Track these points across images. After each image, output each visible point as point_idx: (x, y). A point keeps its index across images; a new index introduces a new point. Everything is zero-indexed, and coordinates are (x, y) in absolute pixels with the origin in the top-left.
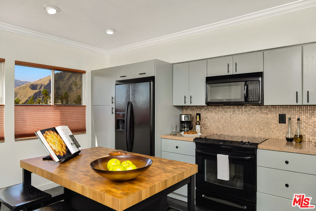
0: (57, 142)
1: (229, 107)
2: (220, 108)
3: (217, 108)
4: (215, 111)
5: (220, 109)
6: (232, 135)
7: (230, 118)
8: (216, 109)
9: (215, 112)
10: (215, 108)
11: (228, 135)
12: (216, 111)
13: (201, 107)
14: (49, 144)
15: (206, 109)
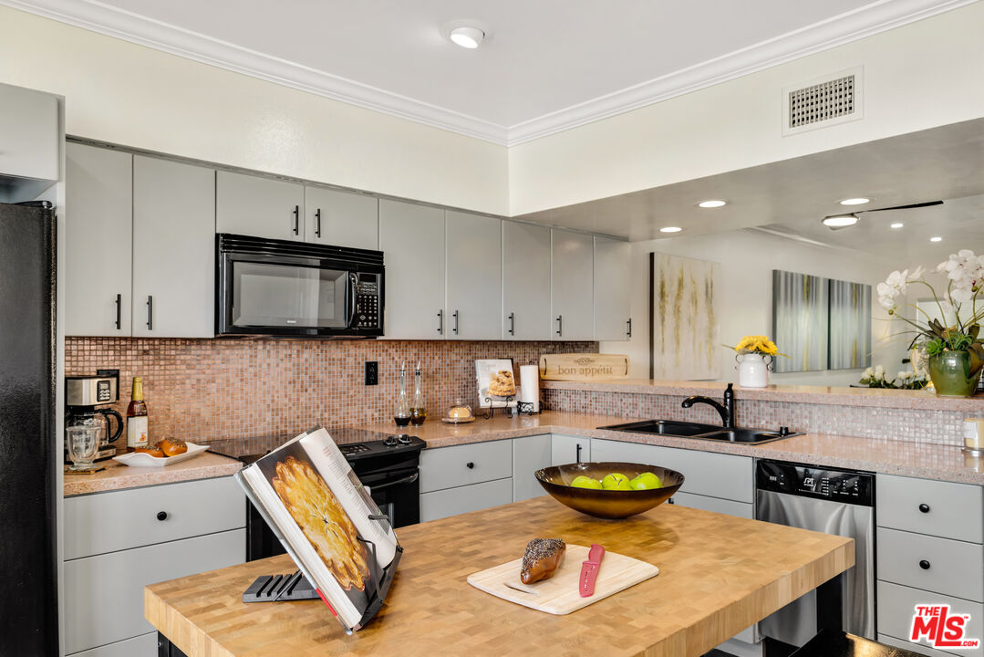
0: (326, 516)
1: (237, 342)
2: (203, 347)
3: (193, 347)
4: (182, 357)
5: (203, 352)
6: (246, 435)
7: (242, 380)
8: (190, 350)
9: (183, 362)
10: (183, 347)
11: (231, 440)
12: (188, 357)
13: (123, 343)
14: (305, 530)
15: (146, 352)
